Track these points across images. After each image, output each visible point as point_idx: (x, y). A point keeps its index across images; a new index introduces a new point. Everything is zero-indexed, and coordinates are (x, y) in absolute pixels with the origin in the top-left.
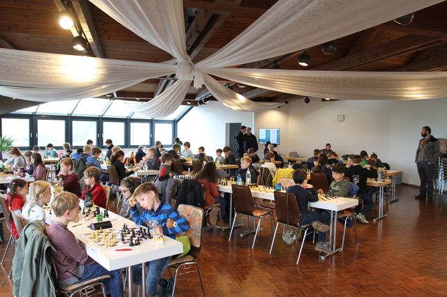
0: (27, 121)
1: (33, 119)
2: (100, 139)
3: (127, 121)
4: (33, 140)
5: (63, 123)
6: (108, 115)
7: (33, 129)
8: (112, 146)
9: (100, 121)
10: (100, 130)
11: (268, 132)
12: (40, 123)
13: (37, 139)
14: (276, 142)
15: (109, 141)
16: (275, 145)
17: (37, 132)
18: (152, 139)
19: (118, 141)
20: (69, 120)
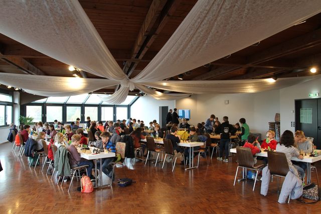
0: (40, 107)
1: (44, 106)
2: (83, 117)
3: (99, 106)
4: (44, 118)
5: (61, 108)
6: (87, 103)
7: (44, 112)
8: (90, 121)
9: (83, 106)
10: (83, 112)
11: (183, 112)
12: (48, 108)
13: (46, 117)
14: (188, 118)
15: (89, 118)
16: (188, 120)
17: (46, 113)
18: (115, 117)
19: (94, 118)
20: (64, 106)
